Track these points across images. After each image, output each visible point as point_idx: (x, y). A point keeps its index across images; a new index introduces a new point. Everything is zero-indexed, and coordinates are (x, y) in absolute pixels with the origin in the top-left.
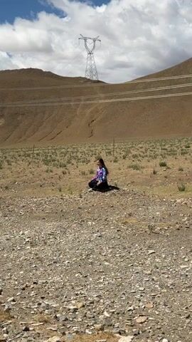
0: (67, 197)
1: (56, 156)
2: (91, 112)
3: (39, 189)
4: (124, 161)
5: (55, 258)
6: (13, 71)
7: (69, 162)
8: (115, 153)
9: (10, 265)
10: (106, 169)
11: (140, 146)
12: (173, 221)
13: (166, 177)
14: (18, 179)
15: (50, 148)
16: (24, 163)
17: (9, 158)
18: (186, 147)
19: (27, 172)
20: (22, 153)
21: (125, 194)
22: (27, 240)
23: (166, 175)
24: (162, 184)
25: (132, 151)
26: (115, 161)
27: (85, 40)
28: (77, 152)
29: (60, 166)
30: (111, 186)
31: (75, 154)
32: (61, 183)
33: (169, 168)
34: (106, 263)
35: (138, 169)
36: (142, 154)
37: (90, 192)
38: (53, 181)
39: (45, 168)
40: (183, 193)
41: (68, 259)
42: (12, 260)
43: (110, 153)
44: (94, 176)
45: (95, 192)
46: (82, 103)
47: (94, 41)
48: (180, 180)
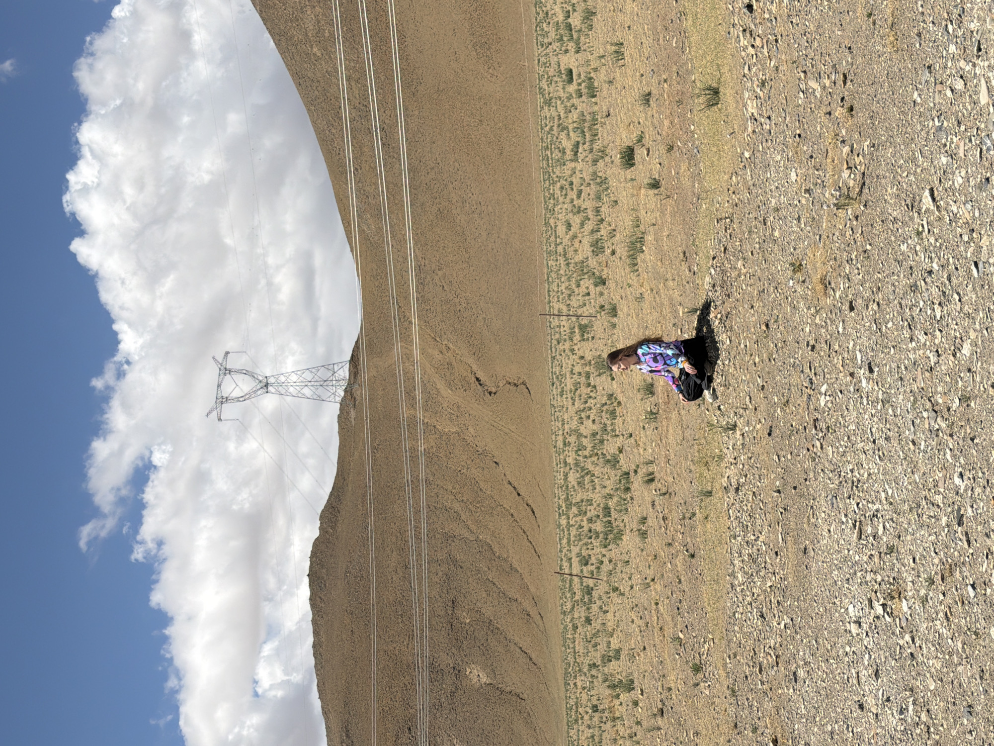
0: (732, 472)
1: (590, 502)
2: (449, 386)
3: (700, 563)
4: (611, 284)
5: (944, 520)
6: (316, 633)
7: (614, 462)
8: (586, 311)
9: (965, 672)
10: (641, 344)
11: (561, 229)
12: (820, 125)
13: (671, 148)
14: (669, 632)
15: (564, 522)
16: (612, 609)
17: (596, 656)
18: (570, 80)
19: (642, 598)
20: (580, 613)
21: (723, 283)
22: (880, 610)
23: (663, 149)
24: (693, 160)
25: (579, 258)
26: (614, 312)
27: (223, 400)
28: (580, 435)
29: (628, 489)
30: (699, 329)
31: (585, 442)
32: (683, 490)
33: (640, 140)
34: (966, 350)
35: (641, 240)
36: (589, 226)
37: (715, 396)
38: (675, 516)
39: (629, 541)
40: (727, 93)
41: (948, 478)
42: (947, 664)
43: (583, 329)
44: (663, 382)
45: (718, 380)
46: (420, 414)
47: (227, 371)
48: (680, 102)
